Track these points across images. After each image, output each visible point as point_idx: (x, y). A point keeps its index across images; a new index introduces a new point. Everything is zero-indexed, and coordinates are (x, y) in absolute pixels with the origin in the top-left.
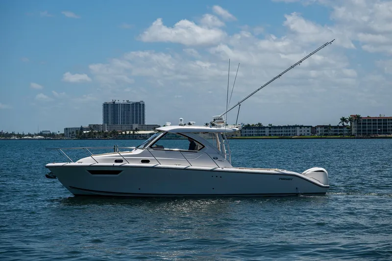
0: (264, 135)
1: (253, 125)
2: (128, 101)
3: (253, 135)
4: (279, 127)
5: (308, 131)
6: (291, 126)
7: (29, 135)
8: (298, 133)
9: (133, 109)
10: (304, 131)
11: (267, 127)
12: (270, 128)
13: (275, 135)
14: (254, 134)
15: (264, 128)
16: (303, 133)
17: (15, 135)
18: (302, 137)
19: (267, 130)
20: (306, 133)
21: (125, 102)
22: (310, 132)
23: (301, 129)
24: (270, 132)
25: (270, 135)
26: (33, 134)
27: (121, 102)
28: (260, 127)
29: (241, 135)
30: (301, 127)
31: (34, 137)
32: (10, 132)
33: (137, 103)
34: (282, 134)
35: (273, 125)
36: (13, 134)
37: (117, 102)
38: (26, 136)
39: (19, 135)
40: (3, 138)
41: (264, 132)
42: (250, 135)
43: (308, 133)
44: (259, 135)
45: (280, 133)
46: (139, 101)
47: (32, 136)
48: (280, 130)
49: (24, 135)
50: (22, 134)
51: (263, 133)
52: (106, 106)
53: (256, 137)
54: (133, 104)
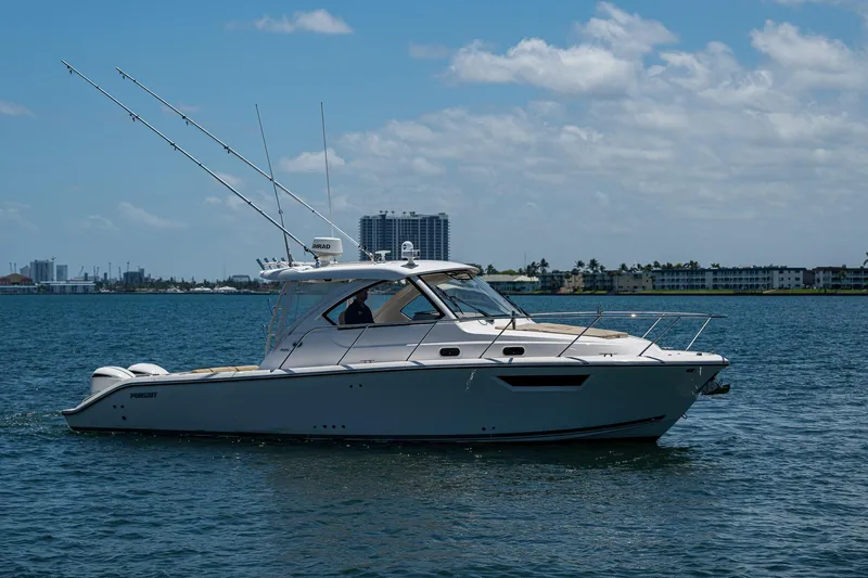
0: (703, 287)
1: (679, 266)
2: (413, 214)
3: (678, 286)
4: (734, 270)
5: (797, 279)
6: (760, 269)
7: (206, 284)
8: (776, 284)
9: (423, 230)
10: (789, 280)
11: (709, 270)
12: (715, 272)
13: (727, 287)
14: (681, 284)
15: (703, 271)
16: (786, 283)
17: (176, 284)
18: (783, 292)
19: (709, 277)
20: (794, 282)
21: (408, 214)
22: (801, 282)
23: (781, 276)
24: (715, 280)
25: (715, 287)
26: (215, 281)
27: (399, 215)
28: (693, 269)
29: (654, 287)
30: (782, 270)
31: (216, 289)
32: (164, 279)
33: (432, 218)
34: (741, 286)
35: (721, 266)
36: (172, 282)
37: (389, 216)
38: (199, 286)
39: (184, 285)
40: (151, 290)
41: (703, 280)
42: (673, 286)
43: (797, 282)
44: (692, 287)
45: (738, 283)
46: (434, 213)
47: (213, 286)
48: (737, 277)
49: (194, 285)
50: (190, 281)
51: (700, 284)
52: (366, 223)
53: (685, 292)
54: (424, 220)
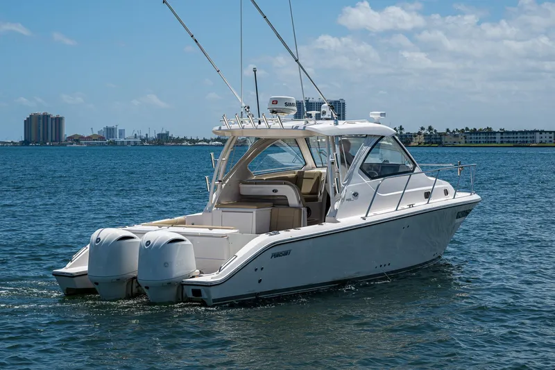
0: (495, 142)
1: (481, 130)
3: (480, 142)
4: (514, 132)
5: (550, 137)
6: (528, 132)
7: (205, 140)
8: (538, 140)
10: (546, 137)
11: (498, 132)
12: (502, 133)
13: (509, 142)
14: (482, 140)
15: (495, 133)
16: (543, 140)
17: (187, 140)
18: (542, 145)
19: (498, 136)
20: (548, 139)
21: (322, 100)
22: (552, 139)
23: (541, 135)
24: (502, 138)
25: (502, 142)
26: (209, 139)
27: (316, 100)
28: (489, 132)
29: (466, 142)
30: (541, 132)
31: (210, 143)
32: (181, 137)
33: (336, 102)
34: (517, 142)
35: (505, 130)
36: (185, 139)
37: (311, 100)
38: (200, 141)
39: (192, 141)
40: (173, 144)
42: (477, 142)
43: (550, 139)
44: (488, 142)
45: (515, 140)
46: (338, 99)
47: (208, 141)
49: (198, 141)
50: (195, 139)
51: (493, 140)
52: (298, 105)
53: (484, 145)
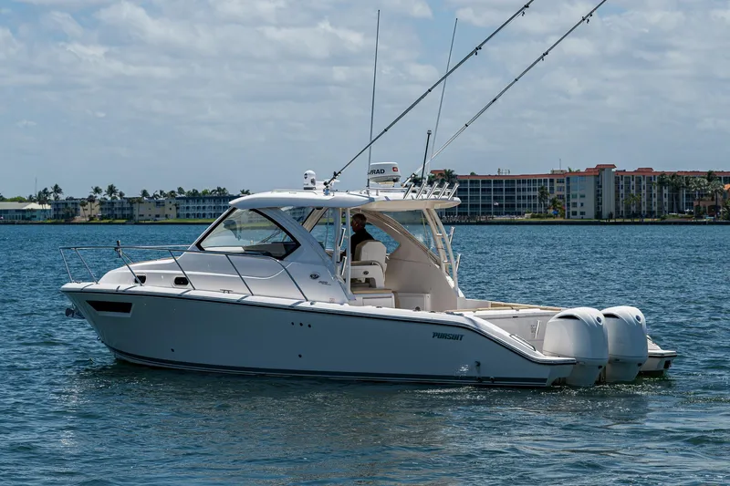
1: (205, 192)
3: (204, 215)
11: (237, 197)
14: (207, 212)
15: (231, 198)
28: (221, 196)
29: (178, 216)
42: (198, 216)
